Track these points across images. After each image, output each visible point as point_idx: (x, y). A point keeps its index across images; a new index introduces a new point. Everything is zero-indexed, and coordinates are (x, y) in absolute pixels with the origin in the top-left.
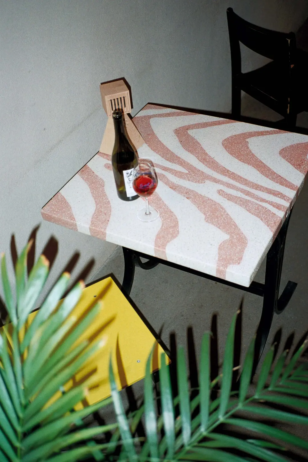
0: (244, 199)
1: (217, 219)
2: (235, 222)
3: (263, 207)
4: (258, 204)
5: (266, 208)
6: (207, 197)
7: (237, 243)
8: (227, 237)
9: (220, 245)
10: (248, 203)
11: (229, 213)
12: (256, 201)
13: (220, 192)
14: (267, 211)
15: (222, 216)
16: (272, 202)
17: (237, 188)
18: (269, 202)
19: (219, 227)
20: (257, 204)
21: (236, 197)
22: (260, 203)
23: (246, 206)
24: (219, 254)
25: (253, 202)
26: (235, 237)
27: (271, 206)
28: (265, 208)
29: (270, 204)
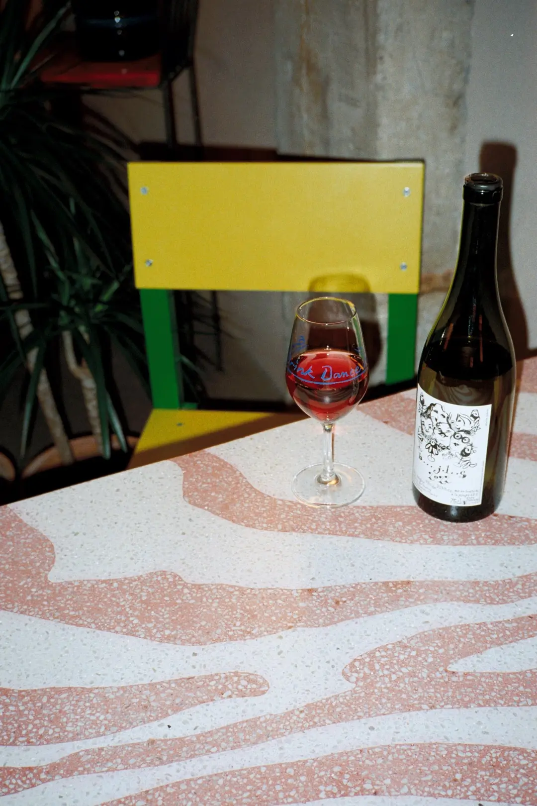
0: (144, 722)
1: (144, 598)
2: (80, 625)
3: (43, 740)
4: (73, 739)
5: (29, 742)
6: (260, 634)
7: (12, 582)
8: (56, 575)
9: (52, 546)
10: (109, 716)
11: (130, 640)
12: (96, 747)
13: (249, 681)
14: (16, 738)
15: (142, 618)
16: (33, 786)
17: (218, 746)
18: (43, 776)
19: (112, 584)
20: (76, 737)
21: (177, 709)
22: (69, 748)
23: (106, 700)
24: (32, 530)
25: (98, 735)
26: (34, 590)
27: (18, 765)
28: (33, 740)
29: (30, 769)
